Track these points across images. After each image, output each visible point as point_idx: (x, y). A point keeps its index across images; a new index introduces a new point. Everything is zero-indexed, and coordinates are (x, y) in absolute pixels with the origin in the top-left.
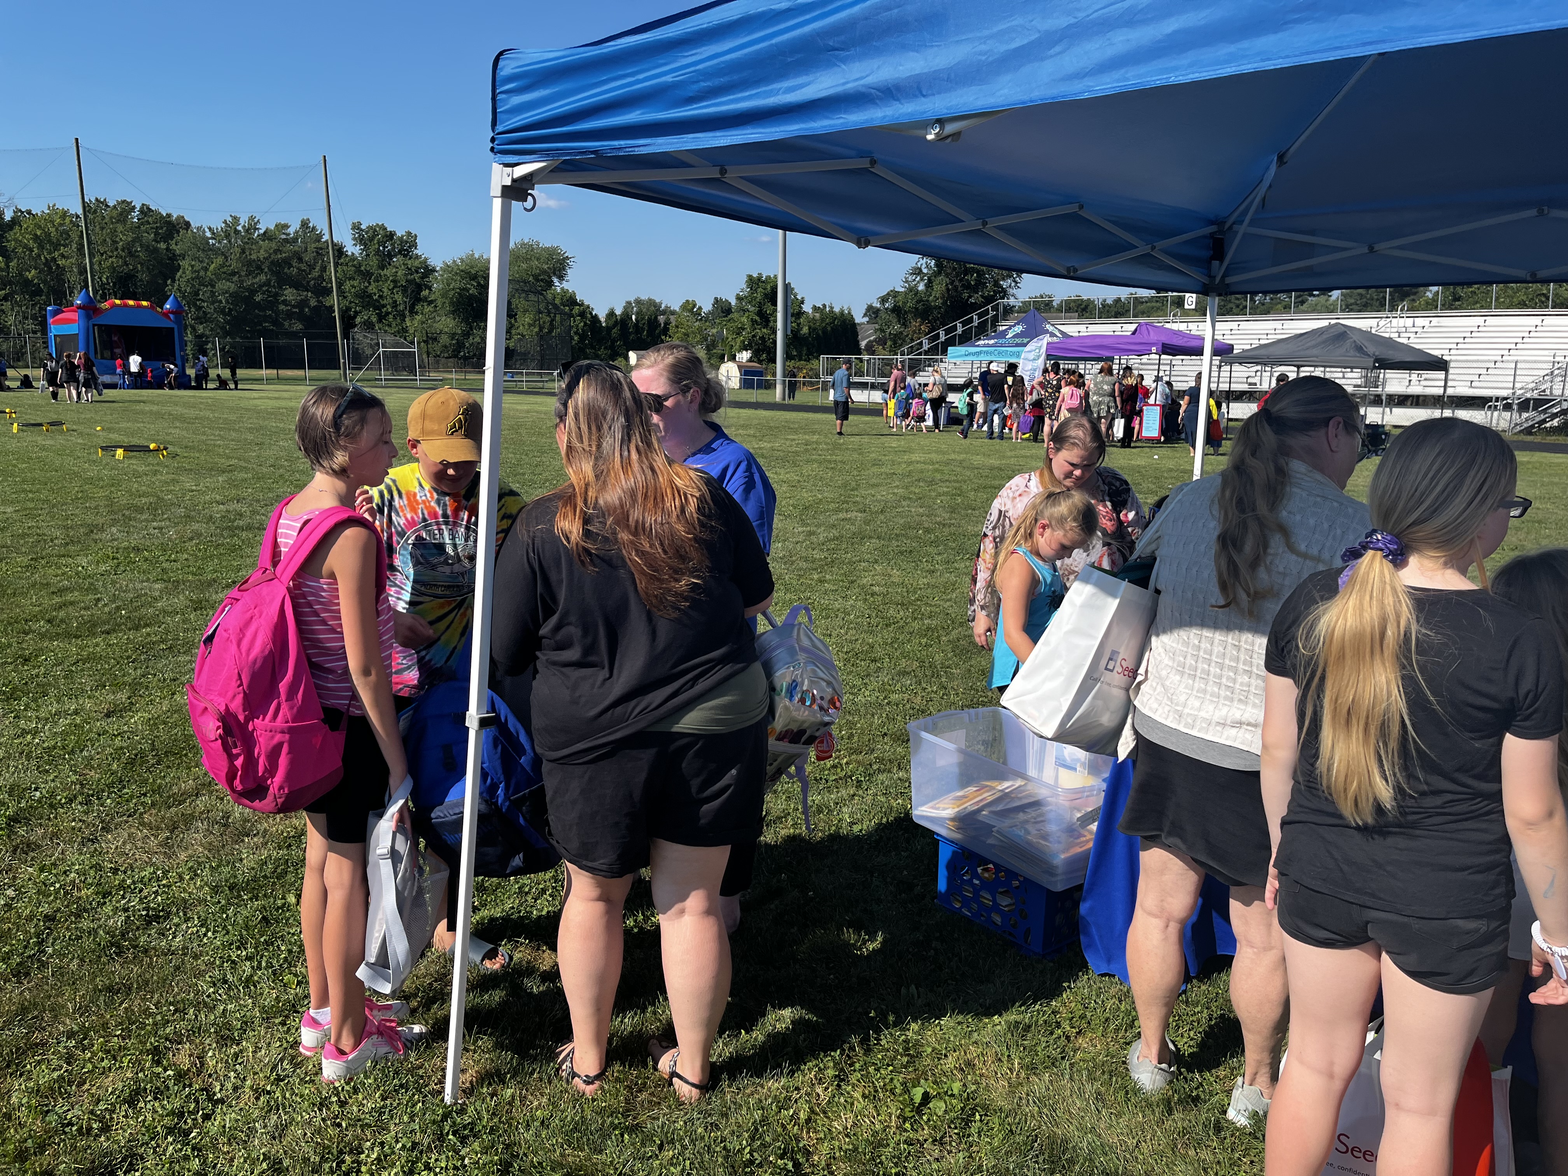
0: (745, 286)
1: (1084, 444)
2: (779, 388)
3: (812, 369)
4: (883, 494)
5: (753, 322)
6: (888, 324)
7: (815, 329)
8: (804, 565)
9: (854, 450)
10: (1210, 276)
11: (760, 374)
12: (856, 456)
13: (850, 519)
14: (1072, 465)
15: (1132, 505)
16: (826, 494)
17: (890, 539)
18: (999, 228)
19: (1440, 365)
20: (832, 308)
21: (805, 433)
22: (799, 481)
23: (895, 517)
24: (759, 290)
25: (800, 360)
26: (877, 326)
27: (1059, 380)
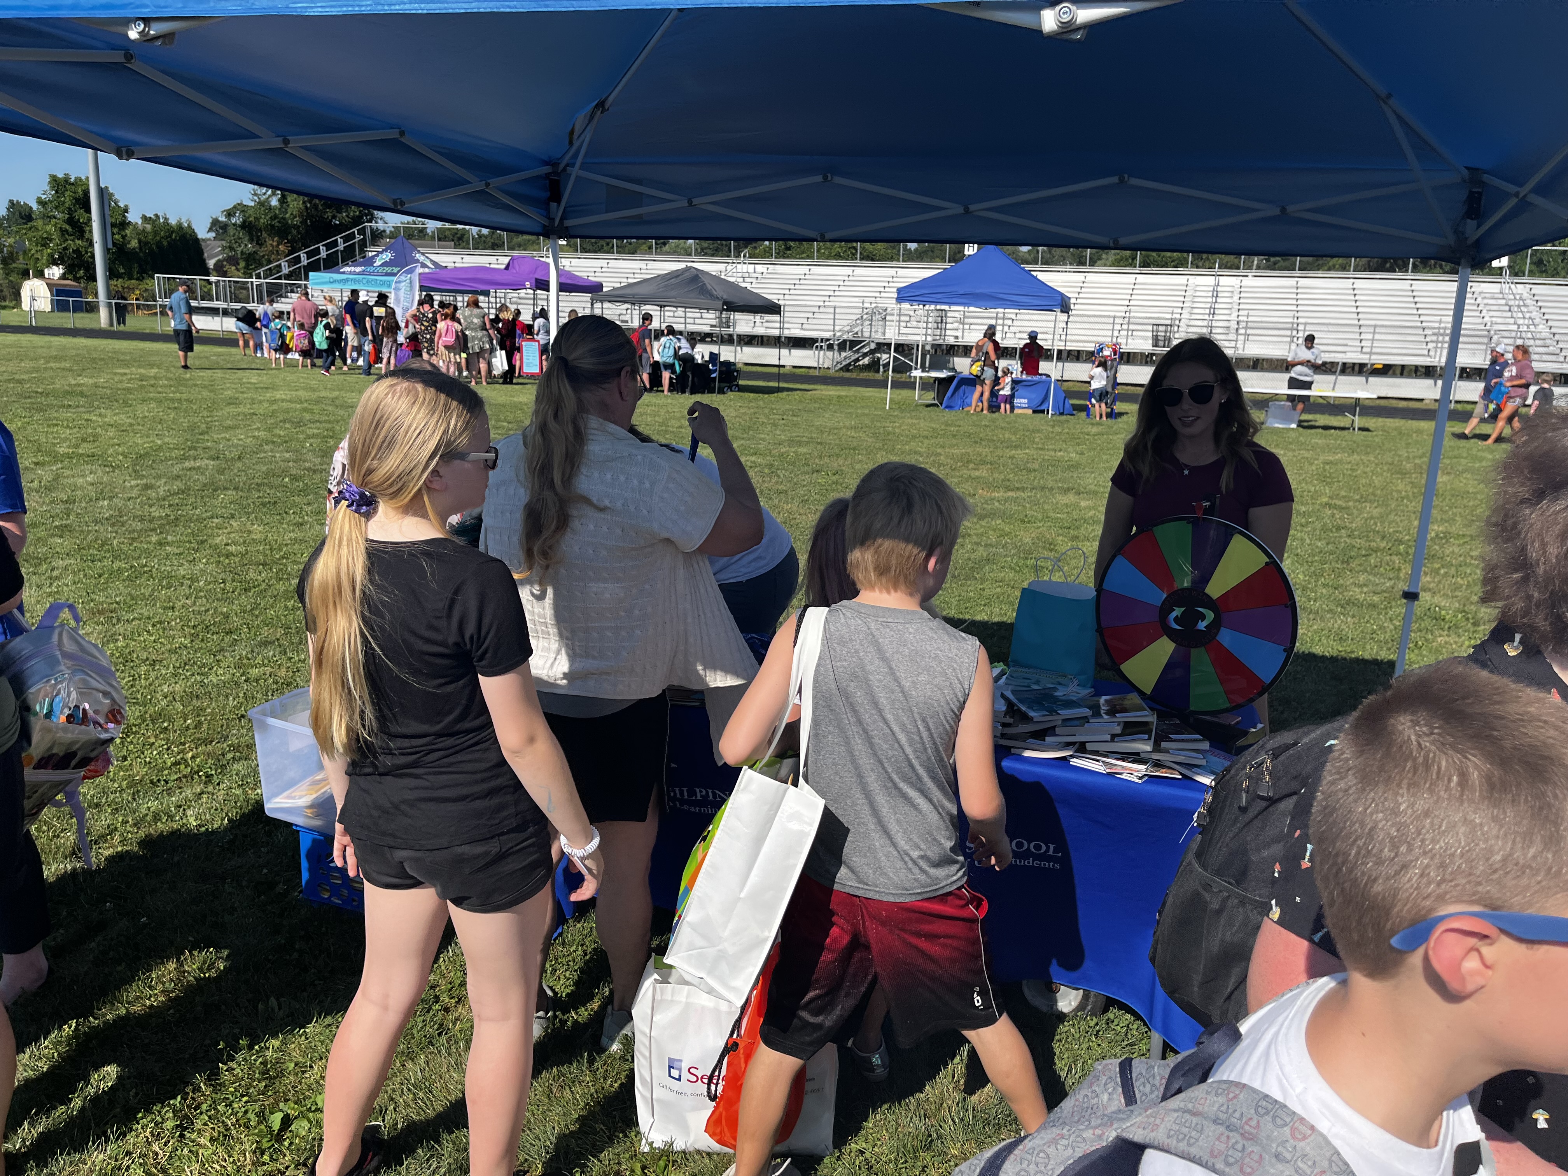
0: (47, 188)
2: (103, 313)
3: (146, 290)
4: (240, 438)
5: (63, 232)
6: (238, 241)
7: (146, 243)
8: (139, 526)
9: (204, 387)
10: (549, 218)
11: (78, 294)
12: (205, 393)
13: (199, 468)
16: (167, 440)
17: (249, 490)
19: (773, 309)
20: (166, 219)
21: (139, 367)
22: (131, 425)
23: (257, 463)
24: (67, 193)
25: (130, 278)
26: (224, 243)
27: (434, 313)
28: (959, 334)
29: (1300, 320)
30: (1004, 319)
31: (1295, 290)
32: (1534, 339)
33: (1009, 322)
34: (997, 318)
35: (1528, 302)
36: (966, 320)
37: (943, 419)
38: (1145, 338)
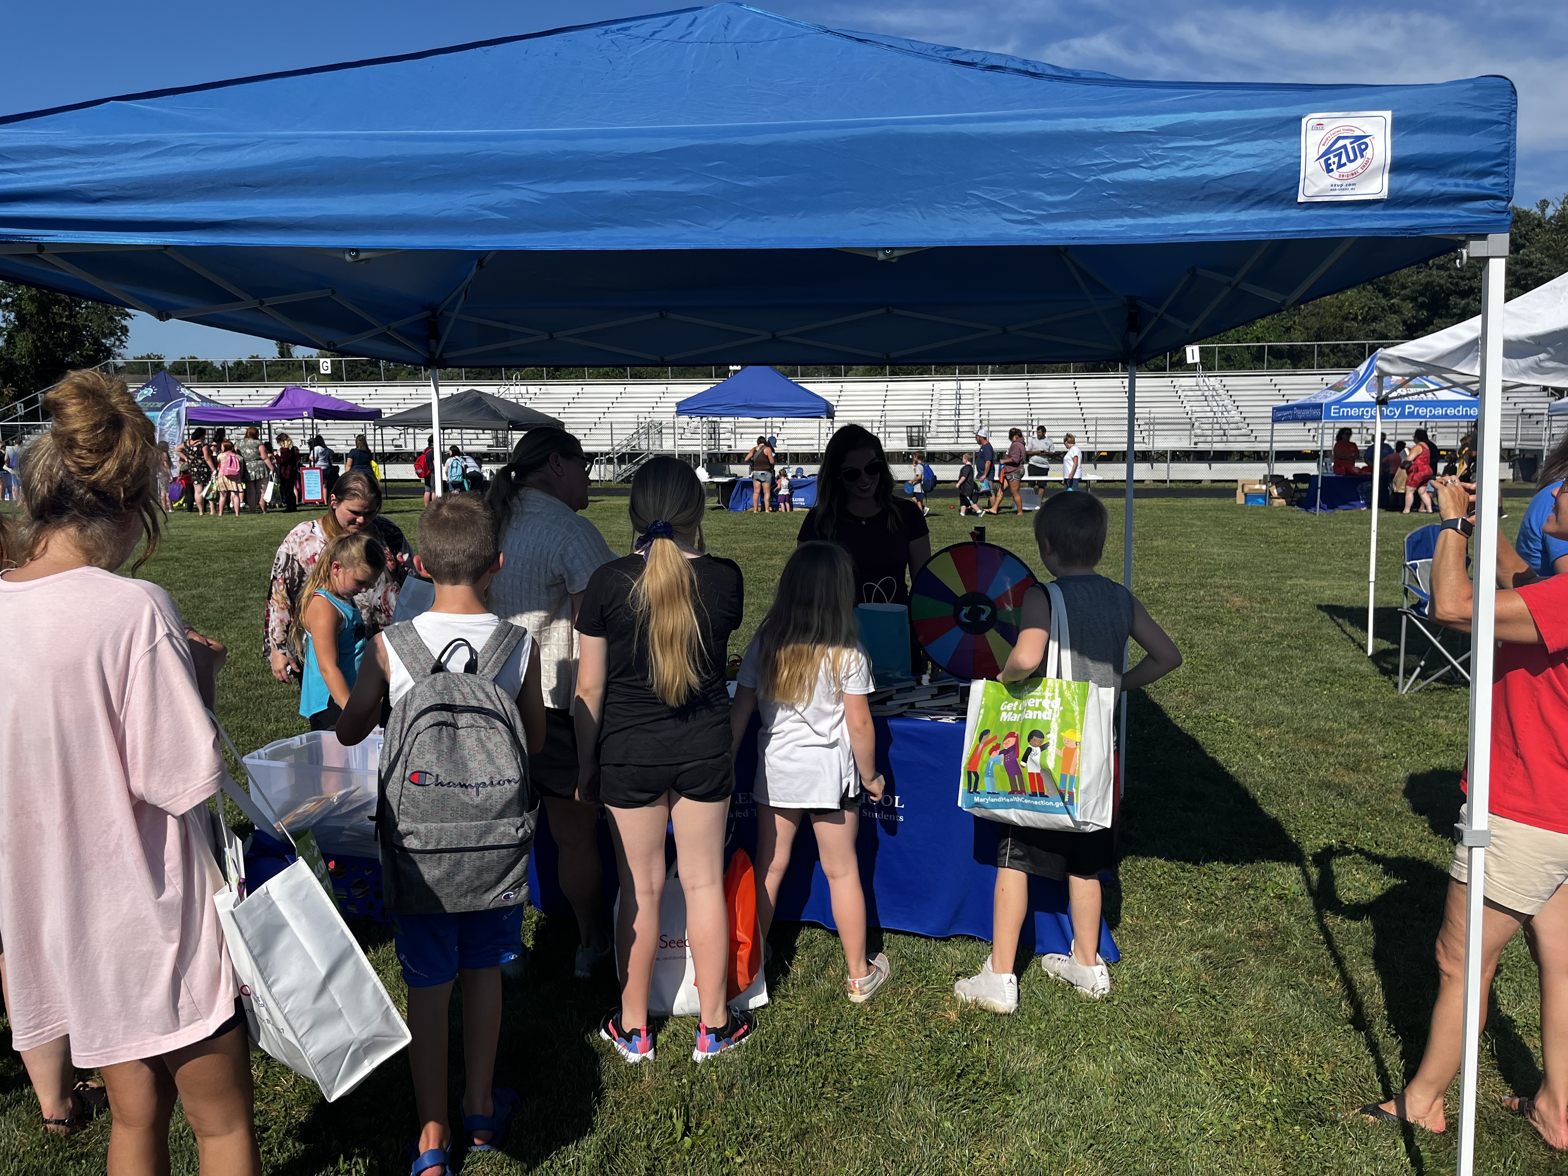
1: (364, 494)
14: (353, 512)
15: (405, 548)
18: (273, 307)
28: (732, 443)
29: (1033, 417)
30: (772, 427)
31: (1026, 391)
32: (1228, 423)
33: (777, 430)
34: (766, 427)
35: (1221, 392)
36: (738, 430)
37: (730, 520)
38: (901, 439)
